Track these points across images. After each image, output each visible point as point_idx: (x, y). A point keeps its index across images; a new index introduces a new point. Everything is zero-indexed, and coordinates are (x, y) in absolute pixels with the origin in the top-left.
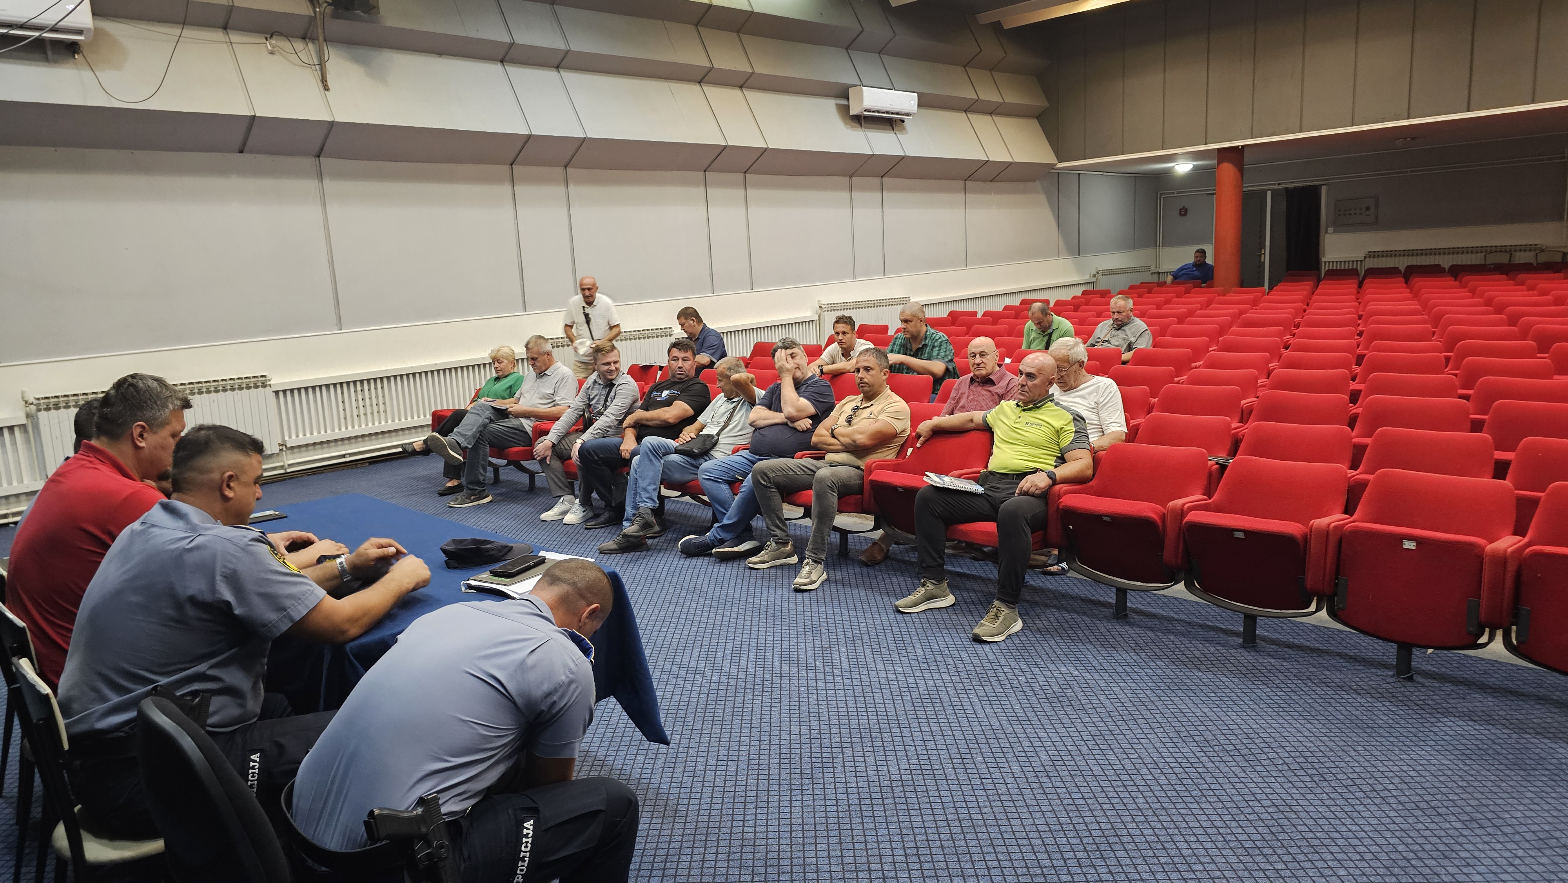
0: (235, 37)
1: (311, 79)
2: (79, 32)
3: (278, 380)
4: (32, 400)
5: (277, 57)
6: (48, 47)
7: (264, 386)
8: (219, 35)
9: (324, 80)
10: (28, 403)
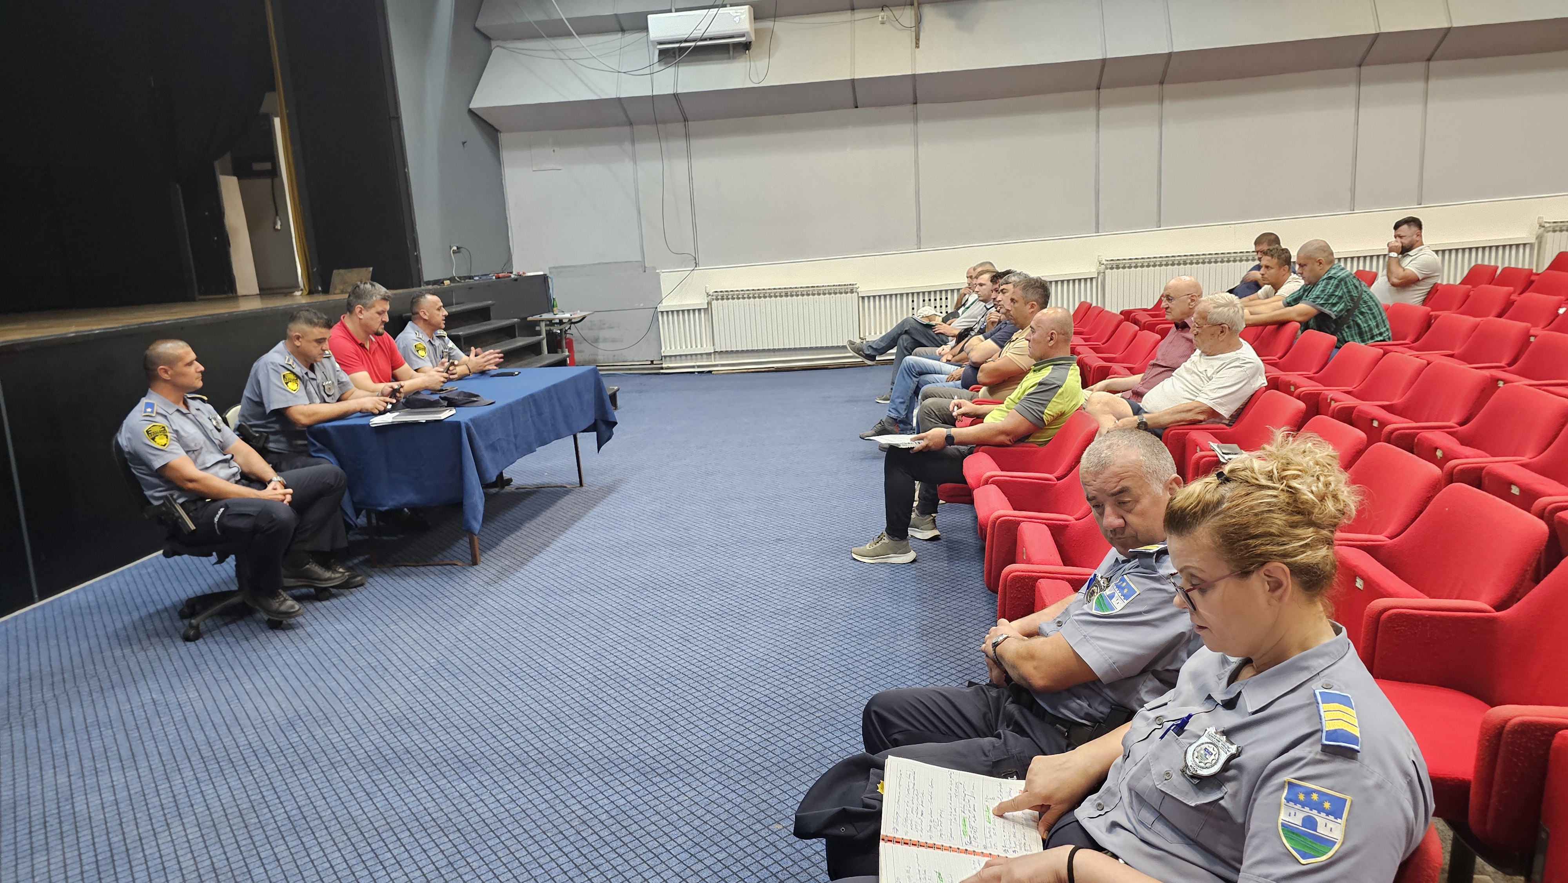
0: (859, 15)
1: (907, 38)
2: (743, 36)
3: (864, 289)
4: (711, 293)
5: (887, 25)
6: (731, 48)
7: (852, 292)
8: (847, 16)
9: (917, 39)
10: (708, 295)
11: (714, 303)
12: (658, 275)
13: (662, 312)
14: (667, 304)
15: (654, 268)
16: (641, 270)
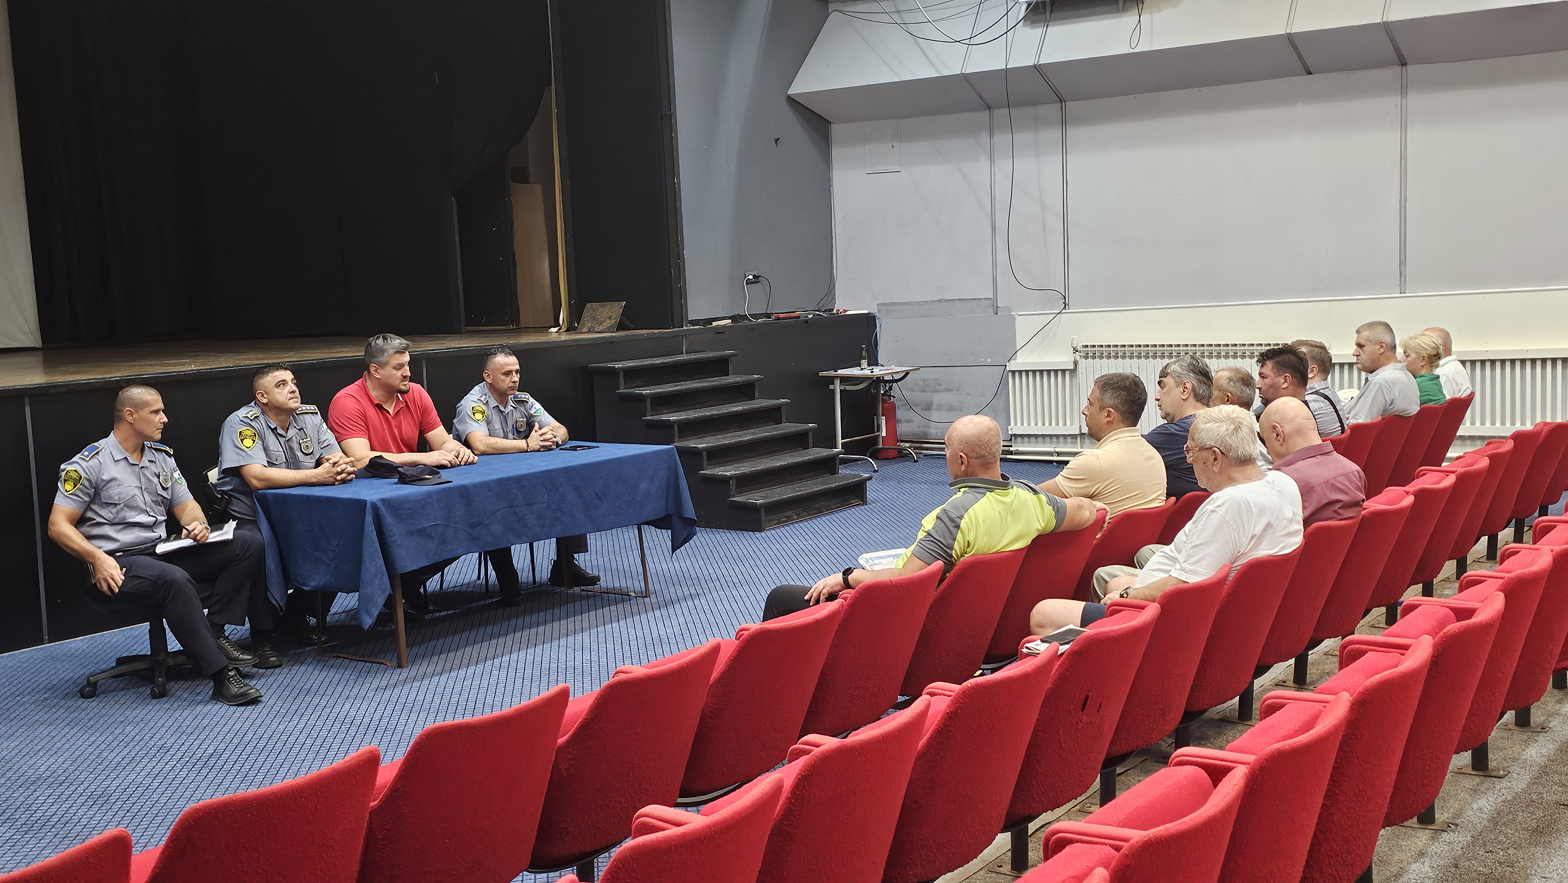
4: (1079, 348)
10: (1076, 350)
11: (1082, 363)
12: (1013, 319)
13: (1013, 372)
14: (1022, 361)
15: (1009, 309)
16: (991, 311)
